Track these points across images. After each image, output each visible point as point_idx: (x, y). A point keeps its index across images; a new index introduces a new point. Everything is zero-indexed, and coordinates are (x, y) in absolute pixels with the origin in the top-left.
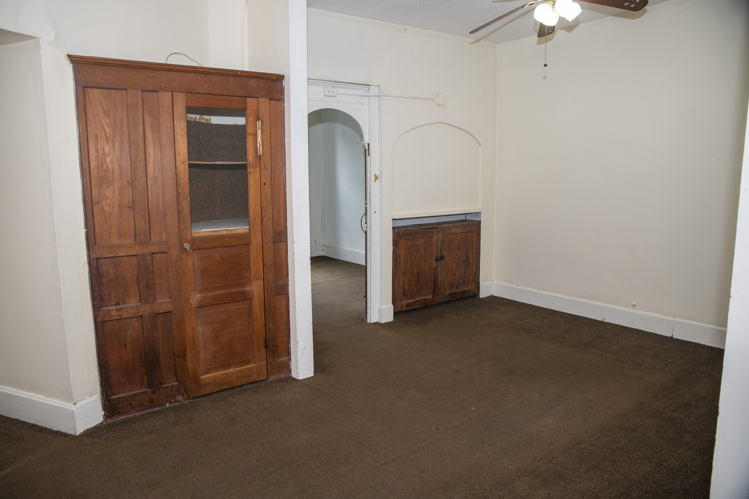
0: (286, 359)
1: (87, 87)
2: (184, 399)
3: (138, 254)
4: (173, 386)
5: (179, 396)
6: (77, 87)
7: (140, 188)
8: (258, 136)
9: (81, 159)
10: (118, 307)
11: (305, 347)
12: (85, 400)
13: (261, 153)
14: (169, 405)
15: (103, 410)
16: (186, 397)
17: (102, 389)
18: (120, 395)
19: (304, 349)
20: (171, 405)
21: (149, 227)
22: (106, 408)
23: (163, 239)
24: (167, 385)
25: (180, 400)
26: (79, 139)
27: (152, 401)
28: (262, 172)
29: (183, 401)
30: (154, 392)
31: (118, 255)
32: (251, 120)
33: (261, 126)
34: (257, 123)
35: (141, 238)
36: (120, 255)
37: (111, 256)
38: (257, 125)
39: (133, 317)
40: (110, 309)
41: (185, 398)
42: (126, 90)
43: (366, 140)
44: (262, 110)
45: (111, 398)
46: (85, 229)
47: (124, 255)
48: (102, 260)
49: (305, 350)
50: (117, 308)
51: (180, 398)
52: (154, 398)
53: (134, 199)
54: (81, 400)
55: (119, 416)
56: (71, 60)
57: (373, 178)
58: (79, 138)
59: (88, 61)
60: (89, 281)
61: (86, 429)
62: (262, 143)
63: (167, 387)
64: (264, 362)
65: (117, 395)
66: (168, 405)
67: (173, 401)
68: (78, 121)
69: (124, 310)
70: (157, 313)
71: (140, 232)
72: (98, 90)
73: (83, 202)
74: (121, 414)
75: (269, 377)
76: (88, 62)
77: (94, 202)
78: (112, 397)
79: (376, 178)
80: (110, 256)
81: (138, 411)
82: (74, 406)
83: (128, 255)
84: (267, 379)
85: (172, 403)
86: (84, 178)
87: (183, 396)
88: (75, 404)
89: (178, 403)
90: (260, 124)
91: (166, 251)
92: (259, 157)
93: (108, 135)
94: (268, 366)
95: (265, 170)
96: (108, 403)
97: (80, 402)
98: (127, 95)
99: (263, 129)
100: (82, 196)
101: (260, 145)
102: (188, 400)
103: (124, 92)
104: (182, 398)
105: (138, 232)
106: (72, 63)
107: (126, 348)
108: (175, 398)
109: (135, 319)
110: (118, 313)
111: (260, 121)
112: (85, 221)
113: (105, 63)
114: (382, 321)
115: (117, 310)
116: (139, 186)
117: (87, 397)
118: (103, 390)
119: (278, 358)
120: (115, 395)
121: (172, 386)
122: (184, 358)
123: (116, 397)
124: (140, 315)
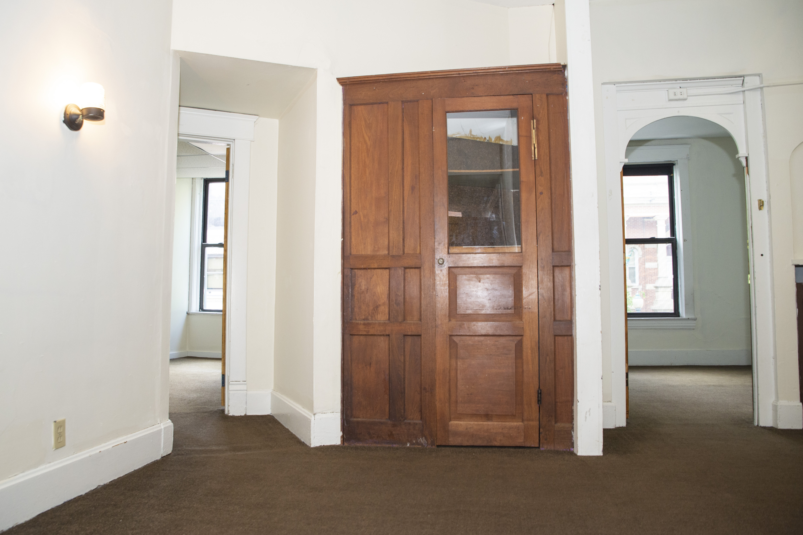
0: (568, 425)
1: (354, 105)
2: (427, 443)
3: (389, 267)
4: (417, 424)
5: (422, 438)
6: (345, 105)
7: (396, 198)
8: (532, 138)
9: (344, 171)
10: (366, 322)
11: (589, 411)
12: (326, 414)
13: (536, 156)
14: (410, 445)
15: (341, 431)
16: (430, 441)
17: (342, 407)
18: (359, 419)
19: (588, 413)
20: (412, 446)
21: (403, 240)
22: (344, 428)
23: (417, 253)
24: (409, 421)
25: (422, 443)
26: (343, 153)
27: (391, 435)
28: (538, 179)
29: (427, 445)
30: (394, 426)
31: (370, 267)
32: (523, 119)
33: (536, 125)
34: (531, 121)
35: (394, 250)
36: (373, 267)
37: (364, 267)
38: (531, 125)
39: (381, 335)
40: (359, 323)
41: (429, 443)
42: (387, 103)
43: (742, 152)
44: (538, 107)
45: (350, 420)
46: (342, 239)
47: (376, 267)
48: (356, 270)
49: (590, 414)
50: (364, 323)
51: (422, 440)
52: (394, 432)
53: (390, 210)
54: (322, 412)
55: (356, 443)
56: (340, 83)
57: (756, 205)
58: (343, 151)
59: (356, 81)
60: (341, 290)
61: (322, 445)
62: (537, 145)
63: (410, 423)
64: (536, 423)
65: (357, 418)
66: (408, 445)
67: (414, 442)
68: (343, 136)
69: (371, 326)
70: (405, 334)
71: (393, 244)
72: (362, 107)
73: (342, 212)
74: (359, 440)
75: (541, 445)
76: (354, 83)
77: (352, 212)
78: (352, 419)
79: (761, 205)
80: (362, 267)
81: (375, 443)
82: (313, 416)
83: (380, 267)
84: (539, 447)
85: (414, 444)
86: (345, 189)
87: (426, 438)
88: (314, 415)
89: (420, 446)
90: (535, 124)
91: (419, 266)
92: (534, 161)
93: (369, 147)
94: (541, 430)
95: (542, 177)
96: (347, 425)
97: (319, 414)
98: (388, 108)
99: (538, 128)
100: (342, 207)
101: (535, 148)
102: (432, 446)
103: (386, 105)
104: (425, 442)
105: (391, 245)
106: (341, 85)
107: (370, 368)
108: (418, 439)
109: (382, 338)
110: (365, 328)
111: (535, 121)
112: (342, 231)
113: (369, 80)
114: (779, 426)
115: (364, 324)
116: (395, 196)
117: (329, 412)
118: (343, 409)
119: (556, 422)
120: (354, 417)
121: (414, 423)
122: (431, 393)
123: (355, 419)
124: (387, 334)
